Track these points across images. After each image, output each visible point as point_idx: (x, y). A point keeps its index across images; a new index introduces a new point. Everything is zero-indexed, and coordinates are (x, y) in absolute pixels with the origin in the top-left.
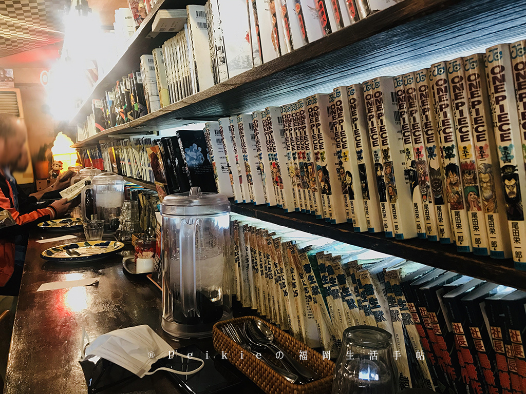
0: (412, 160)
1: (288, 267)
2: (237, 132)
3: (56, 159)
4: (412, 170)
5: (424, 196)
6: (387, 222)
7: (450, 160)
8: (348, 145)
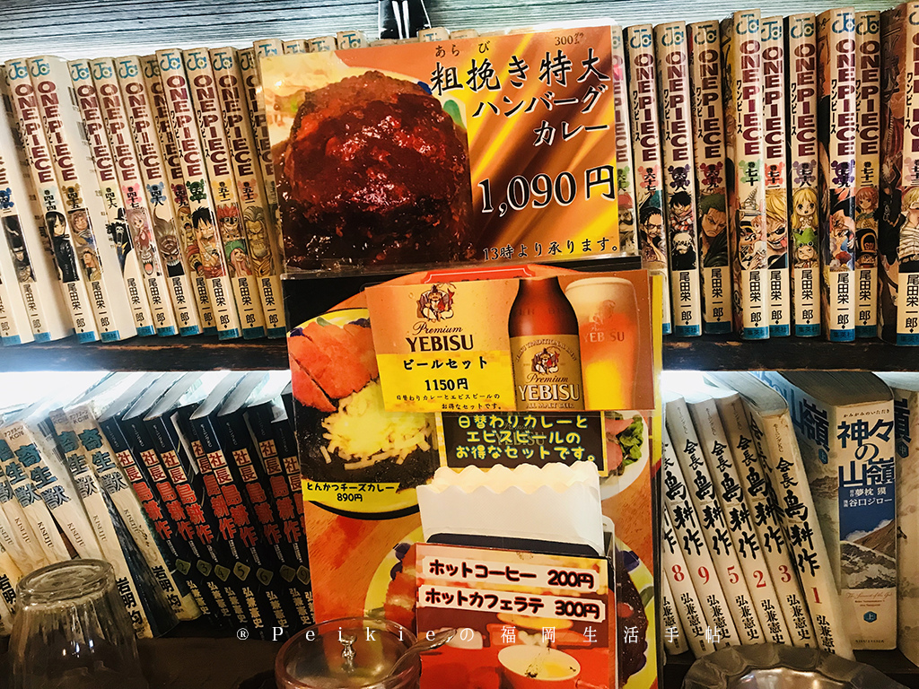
5: (146, 265)
6: (82, 317)
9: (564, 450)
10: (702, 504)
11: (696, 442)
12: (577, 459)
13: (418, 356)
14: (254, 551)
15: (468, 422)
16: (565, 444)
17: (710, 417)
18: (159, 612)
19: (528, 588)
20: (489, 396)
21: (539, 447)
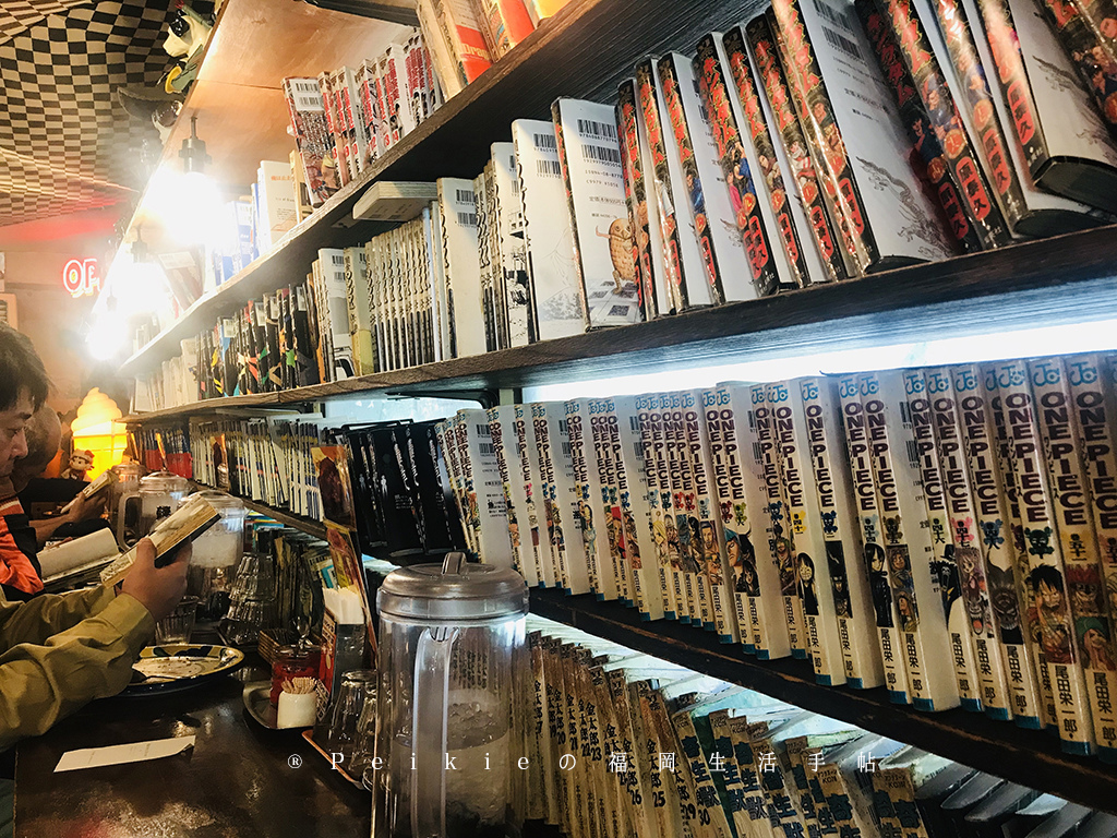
0: (947, 543)
1: (642, 738)
2: (530, 437)
3: (80, 446)
4: (947, 565)
5: (975, 621)
6: (893, 671)
7: (1042, 558)
8: (803, 500)
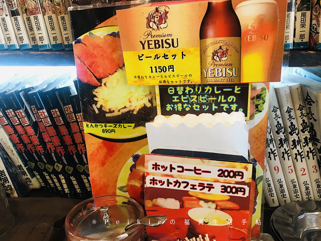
9: (226, 106)
10: (278, 137)
11: (278, 107)
12: (233, 111)
13: (146, 52)
14: (63, 158)
15: (173, 91)
16: (227, 102)
17: (286, 95)
18: (22, 187)
19: (206, 178)
20: (186, 76)
21: (212, 104)
